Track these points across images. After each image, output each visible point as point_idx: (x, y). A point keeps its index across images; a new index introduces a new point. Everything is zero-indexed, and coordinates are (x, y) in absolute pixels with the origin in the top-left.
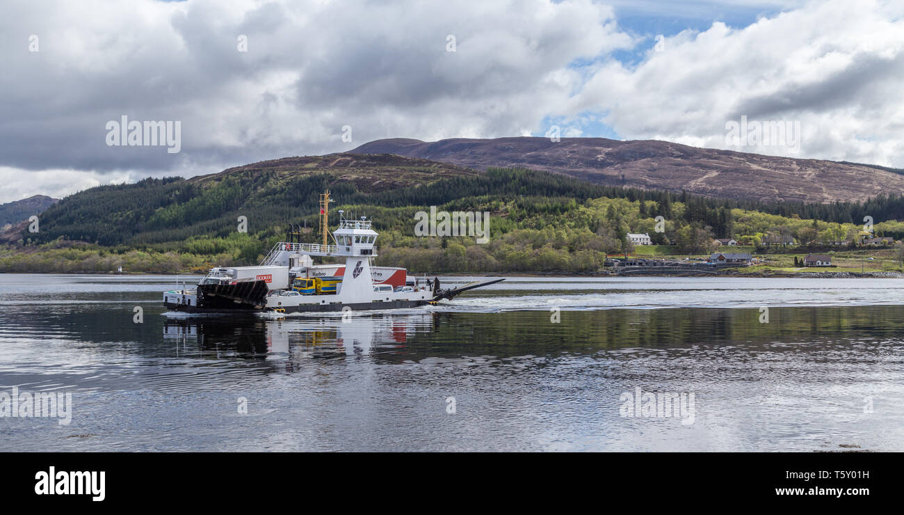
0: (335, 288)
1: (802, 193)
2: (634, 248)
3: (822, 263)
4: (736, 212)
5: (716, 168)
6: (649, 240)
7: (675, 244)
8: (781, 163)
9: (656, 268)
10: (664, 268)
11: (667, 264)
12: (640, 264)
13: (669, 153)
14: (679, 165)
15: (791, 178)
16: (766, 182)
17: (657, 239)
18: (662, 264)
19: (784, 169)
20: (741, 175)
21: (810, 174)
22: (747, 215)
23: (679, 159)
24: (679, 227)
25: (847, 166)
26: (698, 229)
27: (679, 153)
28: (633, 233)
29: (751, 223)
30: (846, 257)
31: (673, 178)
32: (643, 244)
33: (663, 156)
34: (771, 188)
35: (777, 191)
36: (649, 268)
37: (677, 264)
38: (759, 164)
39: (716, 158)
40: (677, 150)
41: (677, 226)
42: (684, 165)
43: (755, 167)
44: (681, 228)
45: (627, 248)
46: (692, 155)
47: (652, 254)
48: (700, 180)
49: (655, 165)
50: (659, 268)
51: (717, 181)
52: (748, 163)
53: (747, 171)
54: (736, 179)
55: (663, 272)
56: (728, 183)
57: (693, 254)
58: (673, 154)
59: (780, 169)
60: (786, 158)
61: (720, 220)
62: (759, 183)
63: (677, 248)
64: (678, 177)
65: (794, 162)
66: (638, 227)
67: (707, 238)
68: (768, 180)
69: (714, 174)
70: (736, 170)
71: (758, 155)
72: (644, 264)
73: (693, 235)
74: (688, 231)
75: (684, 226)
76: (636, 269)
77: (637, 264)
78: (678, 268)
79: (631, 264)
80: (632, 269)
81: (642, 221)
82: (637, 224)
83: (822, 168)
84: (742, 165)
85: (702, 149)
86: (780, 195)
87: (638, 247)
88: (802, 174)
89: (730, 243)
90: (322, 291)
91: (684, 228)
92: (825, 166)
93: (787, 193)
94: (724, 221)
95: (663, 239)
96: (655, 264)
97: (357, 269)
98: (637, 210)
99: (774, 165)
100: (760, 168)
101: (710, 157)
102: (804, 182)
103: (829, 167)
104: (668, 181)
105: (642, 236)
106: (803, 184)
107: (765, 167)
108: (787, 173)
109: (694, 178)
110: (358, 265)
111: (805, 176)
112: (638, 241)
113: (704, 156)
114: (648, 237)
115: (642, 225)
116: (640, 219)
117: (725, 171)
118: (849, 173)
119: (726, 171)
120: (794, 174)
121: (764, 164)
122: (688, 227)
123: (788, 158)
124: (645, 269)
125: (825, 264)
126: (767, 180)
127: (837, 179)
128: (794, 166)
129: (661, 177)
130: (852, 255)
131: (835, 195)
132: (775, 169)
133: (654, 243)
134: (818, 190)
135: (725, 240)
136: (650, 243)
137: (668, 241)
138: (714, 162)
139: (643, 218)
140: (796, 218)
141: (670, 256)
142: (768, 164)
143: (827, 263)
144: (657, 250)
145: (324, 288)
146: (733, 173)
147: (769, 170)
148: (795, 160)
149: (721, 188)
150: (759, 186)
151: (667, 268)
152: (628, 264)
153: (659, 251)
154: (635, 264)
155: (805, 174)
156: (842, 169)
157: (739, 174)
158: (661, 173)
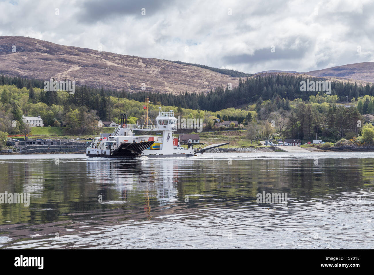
0: (159, 147)
1: (149, 87)
2: (30, 129)
3: (193, 141)
4: (113, 99)
5: (78, 63)
6: (42, 122)
7: (65, 126)
8: (130, 61)
9: (54, 147)
10: (61, 147)
11: (62, 143)
12: (39, 143)
13: (37, 49)
14: (46, 59)
15: (140, 74)
16: (120, 76)
17: (48, 122)
18: (59, 143)
19: (133, 66)
20: (99, 70)
21: (154, 71)
22: (120, 102)
23: (46, 54)
24: (69, 111)
25: (181, 65)
26: (85, 113)
27: (45, 49)
28: (27, 115)
29: (124, 109)
30: (206, 137)
31: (41, 70)
32: (37, 126)
33: (31, 51)
34: (125, 81)
35: (129, 84)
36: (47, 147)
37: (71, 143)
38: (113, 61)
39: (77, 55)
40: (44, 46)
41: (66, 109)
42: (51, 60)
43: (109, 63)
44: (71, 111)
45: (23, 129)
46: (57, 52)
47: (47, 134)
48: (65, 73)
49: (26, 58)
50: (56, 147)
51: (79, 74)
52: (104, 60)
53: (103, 67)
54: (95, 74)
55: (60, 150)
56: (89, 76)
57: (82, 135)
58: (40, 50)
59: (130, 65)
60: (133, 57)
61: (102, 105)
62: (114, 77)
63: (67, 129)
64: (46, 70)
65: (141, 61)
66: (30, 110)
67: (93, 120)
68: (122, 74)
69: (77, 68)
70: (95, 66)
71: (111, 53)
72: (42, 143)
73: (81, 118)
74: (77, 114)
75: (73, 110)
76: (36, 147)
77: (36, 143)
78: (74, 147)
79: (31, 143)
80: (33, 147)
81: (33, 105)
82: (29, 108)
83: (163, 66)
84: (99, 61)
85: (65, 46)
86: (132, 87)
87: (33, 128)
88: (148, 71)
89: (111, 126)
90: (153, 148)
91: (74, 112)
92: (165, 64)
93: (137, 86)
94: (105, 106)
95: (54, 122)
96: (52, 143)
97: (168, 137)
98: (27, 96)
99: (125, 62)
100: (114, 64)
101: (72, 54)
102: (150, 77)
103: (168, 66)
104: (38, 73)
105: (36, 118)
106: (149, 78)
107: (118, 64)
108: (135, 69)
109: (60, 71)
110: (168, 135)
111: (150, 72)
112: (32, 123)
113: (67, 53)
114: (40, 119)
115: (34, 109)
116: (32, 104)
117: (85, 66)
118: (183, 71)
119: (87, 66)
120: (141, 70)
121: (117, 61)
122: (76, 111)
123: (136, 57)
124: (44, 147)
125: (195, 142)
126: (120, 74)
127: (175, 76)
128: (141, 64)
129: (30, 70)
130: (210, 135)
131: (175, 89)
132: (126, 65)
133: (46, 125)
134: (161, 84)
135: (107, 123)
136: (42, 124)
137: (59, 123)
138: (75, 58)
139: (34, 102)
140: (159, 105)
141: (63, 137)
142: (120, 61)
143: (197, 141)
144: (50, 131)
145: (153, 147)
146: (92, 68)
147: (121, 66)
148: (141, 58)
149: (83, 80)
150: (115, 79)
151: (63, 147)
152: (28, 143)
153: (52, 132)
154: (34, 143)
155: (150, 71)
156: (178, 67)
157: (97, 69)
158: (31, 66)
